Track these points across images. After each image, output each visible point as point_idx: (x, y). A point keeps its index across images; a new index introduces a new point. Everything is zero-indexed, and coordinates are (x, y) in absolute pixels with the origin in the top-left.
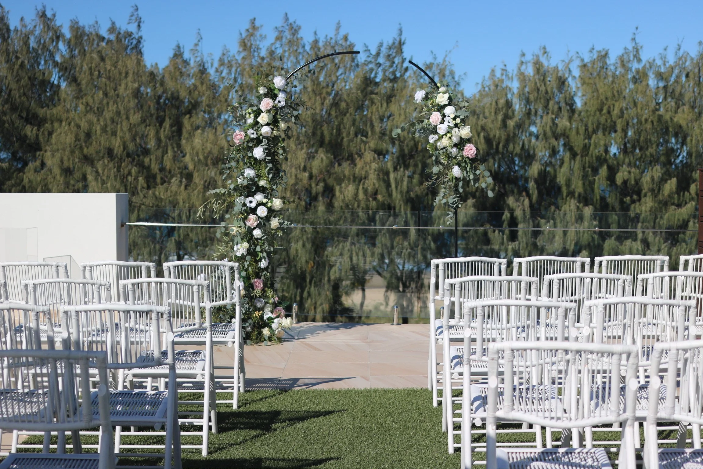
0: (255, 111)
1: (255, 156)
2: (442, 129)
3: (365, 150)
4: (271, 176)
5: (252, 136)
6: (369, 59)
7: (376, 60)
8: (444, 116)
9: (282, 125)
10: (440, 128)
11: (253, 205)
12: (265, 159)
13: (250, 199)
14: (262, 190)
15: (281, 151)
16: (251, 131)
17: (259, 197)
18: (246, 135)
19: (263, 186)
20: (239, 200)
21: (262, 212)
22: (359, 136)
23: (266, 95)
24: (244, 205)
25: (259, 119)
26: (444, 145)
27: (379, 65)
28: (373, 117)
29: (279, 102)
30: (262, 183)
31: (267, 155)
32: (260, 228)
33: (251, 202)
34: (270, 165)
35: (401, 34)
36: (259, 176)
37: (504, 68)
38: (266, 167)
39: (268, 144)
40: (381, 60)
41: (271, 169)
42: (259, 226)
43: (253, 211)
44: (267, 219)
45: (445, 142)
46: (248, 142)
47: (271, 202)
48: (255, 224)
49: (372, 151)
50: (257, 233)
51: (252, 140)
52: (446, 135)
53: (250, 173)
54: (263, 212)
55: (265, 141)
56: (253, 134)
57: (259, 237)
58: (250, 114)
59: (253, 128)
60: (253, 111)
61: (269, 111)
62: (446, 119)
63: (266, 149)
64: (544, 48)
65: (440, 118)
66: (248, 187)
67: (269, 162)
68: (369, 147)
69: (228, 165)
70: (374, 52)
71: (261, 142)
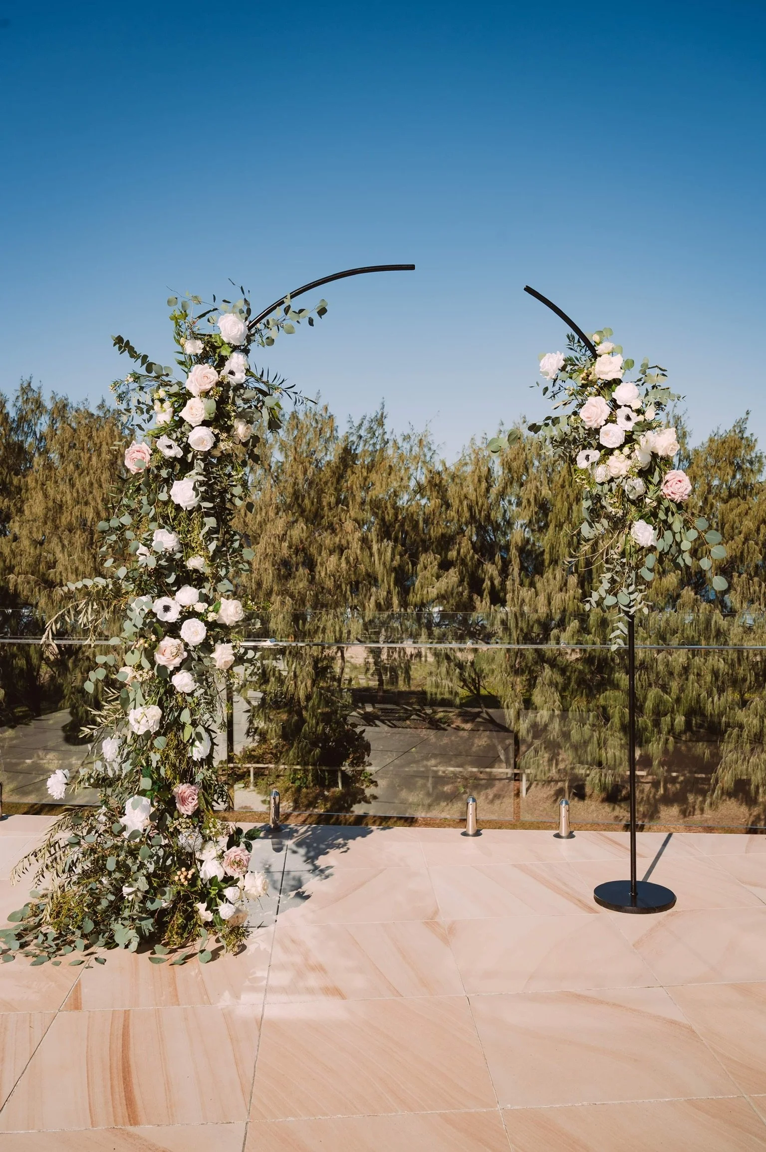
0: (176, 395)
1: (177, 500)
2: (612, 436)
3: (346, 519)
4: (212, 547)
5: (168, 453)
6: (351, 431)
7: (358, 432)
8: (615, 406)
9: (241, 429)
10: (607, 434)
11: (172, 617)
12: (199, 507)
13: (165, 600)
14: (196, 579)
15: (238, 490)
16: (164, 441)
17: (188, 595)
18: (155, 451)
19: (196, 571)
20: (139, 605)
21: (194, 632)
22: (340, 505)
23: (202, 359)
24: (152, 614)
25: (184, 414)
26: (614, 472)
27: (360, 437)
28: (354, 487)
29: (232, 373)
30: (195, 562)
31: (204, 499)
32: (189, 669)
33: (167, 609)
34: (211, 522)
35: (383, 408)
36: (186, 547)
37: (485, 436)
38: (203, 525)
39: (207, 471)
40: (362, 432)
41: (211, 532)
42: (185, 664)
43: (173, 630)
44: (207, 647)
45: (618, 465)
46: (159, 468)
47: (216, 611)
48: (177, 661)
49: (353, 520)
50: (183, 681)
51: (170, 463)
52: (621, 448)
53: (166, 540)
54: (196, 633)
55: (199, 466)
56: (170, 447)
57: (188, 690)
58: (162, 401)
59: (169, 436)
60: (170, 396)
61: (206, 394)
62: (621, 413)
63: (202, 484)
64: (524, 417)
65: (607, 410)
66: (159, 573)
67: (207, 515)
68: (350, 517)
69: (114, 523)
70: (356, 424)
71: (189, 467)
